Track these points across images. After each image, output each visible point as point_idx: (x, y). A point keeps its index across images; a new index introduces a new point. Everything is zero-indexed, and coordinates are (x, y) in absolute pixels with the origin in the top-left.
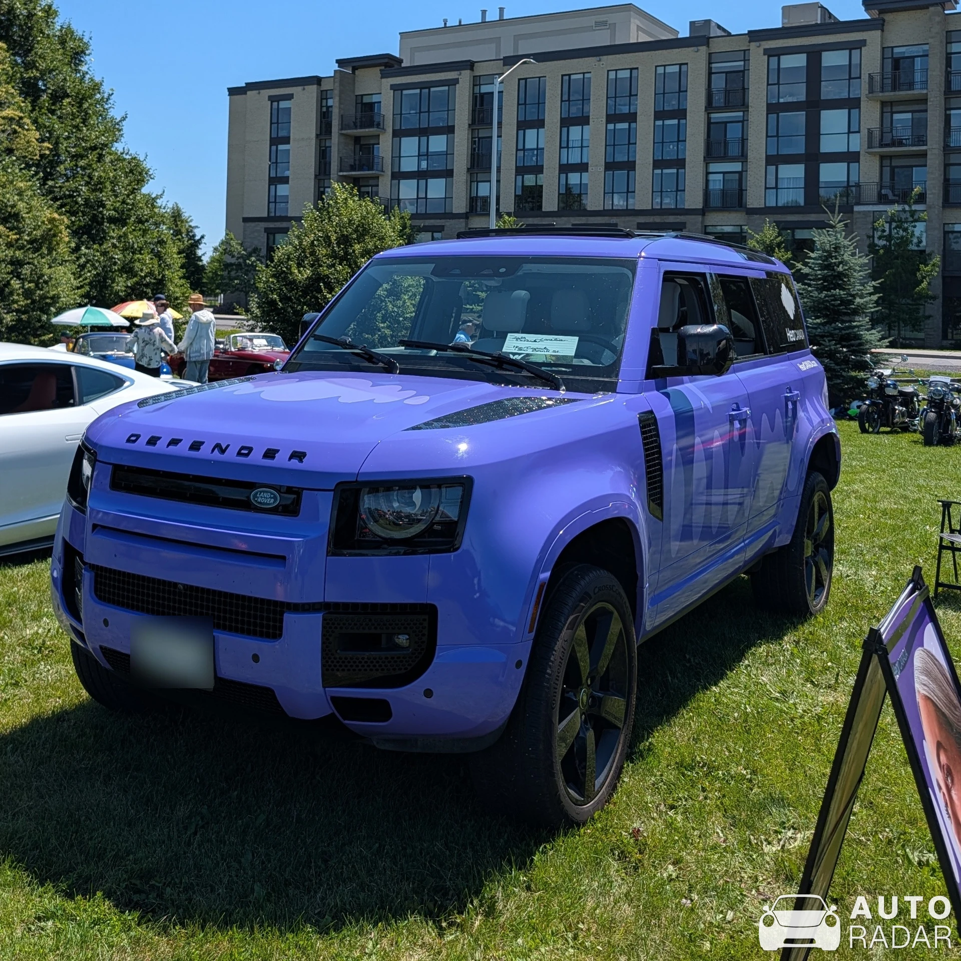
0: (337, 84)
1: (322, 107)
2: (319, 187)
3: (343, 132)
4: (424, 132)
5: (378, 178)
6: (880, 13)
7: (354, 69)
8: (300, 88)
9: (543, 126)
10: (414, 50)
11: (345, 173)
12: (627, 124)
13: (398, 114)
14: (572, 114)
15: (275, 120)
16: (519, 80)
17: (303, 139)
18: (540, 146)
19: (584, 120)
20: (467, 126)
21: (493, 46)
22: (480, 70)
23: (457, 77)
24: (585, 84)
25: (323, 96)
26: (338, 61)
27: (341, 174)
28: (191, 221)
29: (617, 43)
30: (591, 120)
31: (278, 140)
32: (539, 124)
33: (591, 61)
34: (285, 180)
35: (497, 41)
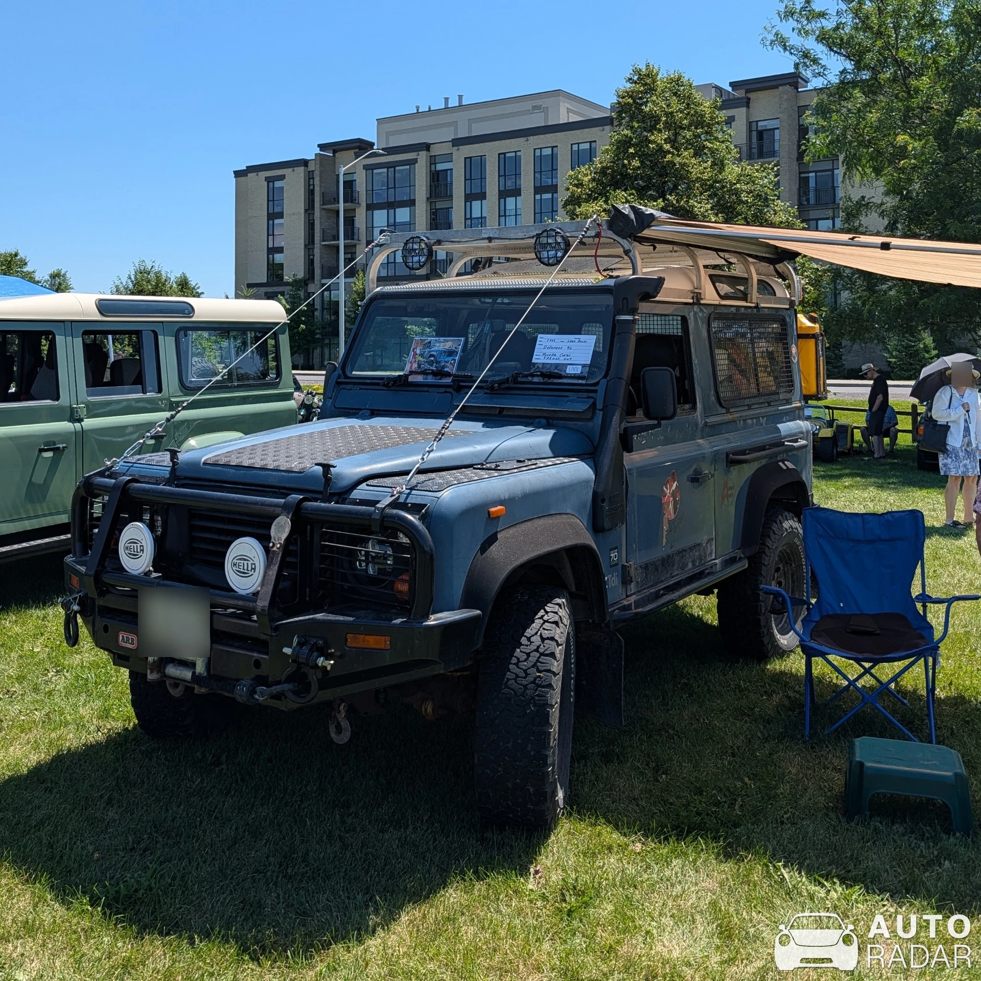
0: (318, 166)
1: (309, 185)
2: (309, 255)
3: (324, 207)
4: (391, 205)
5: (355, 246)
6: (746, 92)
7: (334, 152)
8: (290, 170)
9: (485, 198)
10: (389, 134)
11: (326, 243)
12: (550, 195)
13: (370, 192)
14: (509, 186)
15: (271, 198)
16: (465, 158)
17: (294, 214)
18: (483, 215)
19: (516, 192)
20: (425, 199)
21: (452, 128)
22: (435, 151)
23: (416, 157)
24: (517, 160)
25: (310, 176)
26: (319, 146)
27: (323, 243)
28: (198, 288)
29: (550, 124)
30: (522, 192)
31: (274, 215)
32: (482, 196)
33: (521, 140)
34: (280, 250)
35: (455, 124)
